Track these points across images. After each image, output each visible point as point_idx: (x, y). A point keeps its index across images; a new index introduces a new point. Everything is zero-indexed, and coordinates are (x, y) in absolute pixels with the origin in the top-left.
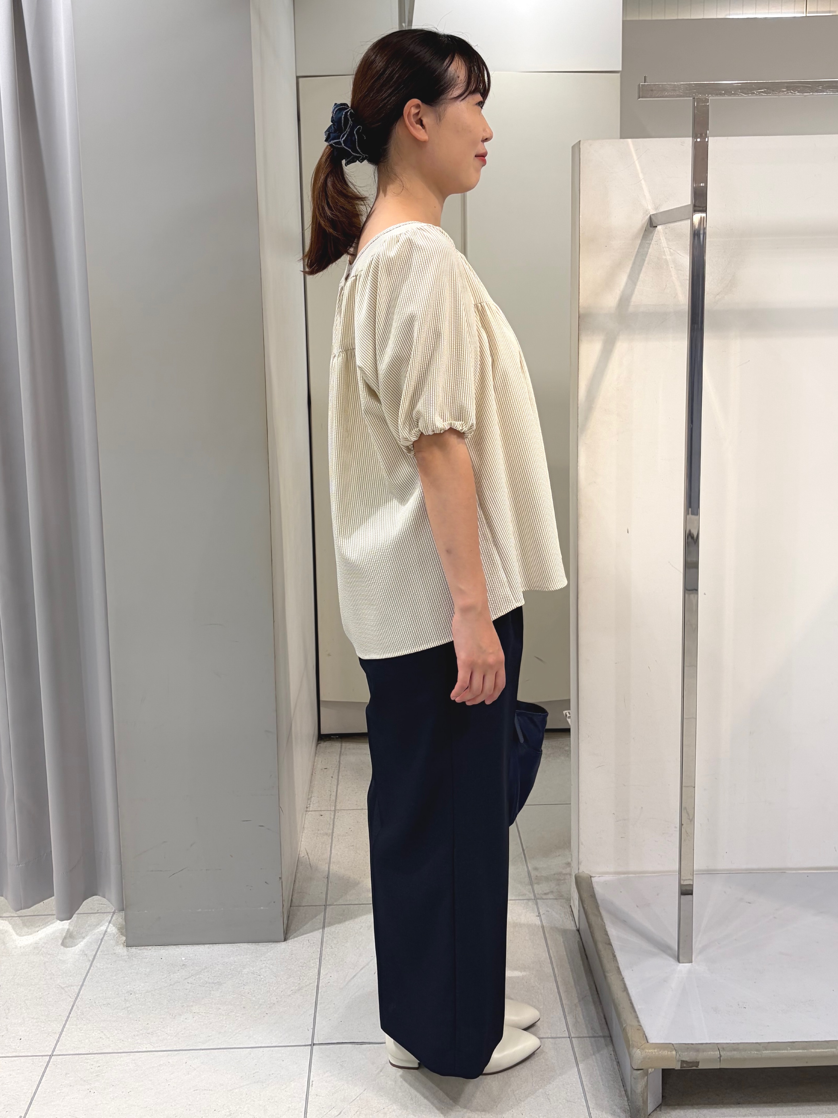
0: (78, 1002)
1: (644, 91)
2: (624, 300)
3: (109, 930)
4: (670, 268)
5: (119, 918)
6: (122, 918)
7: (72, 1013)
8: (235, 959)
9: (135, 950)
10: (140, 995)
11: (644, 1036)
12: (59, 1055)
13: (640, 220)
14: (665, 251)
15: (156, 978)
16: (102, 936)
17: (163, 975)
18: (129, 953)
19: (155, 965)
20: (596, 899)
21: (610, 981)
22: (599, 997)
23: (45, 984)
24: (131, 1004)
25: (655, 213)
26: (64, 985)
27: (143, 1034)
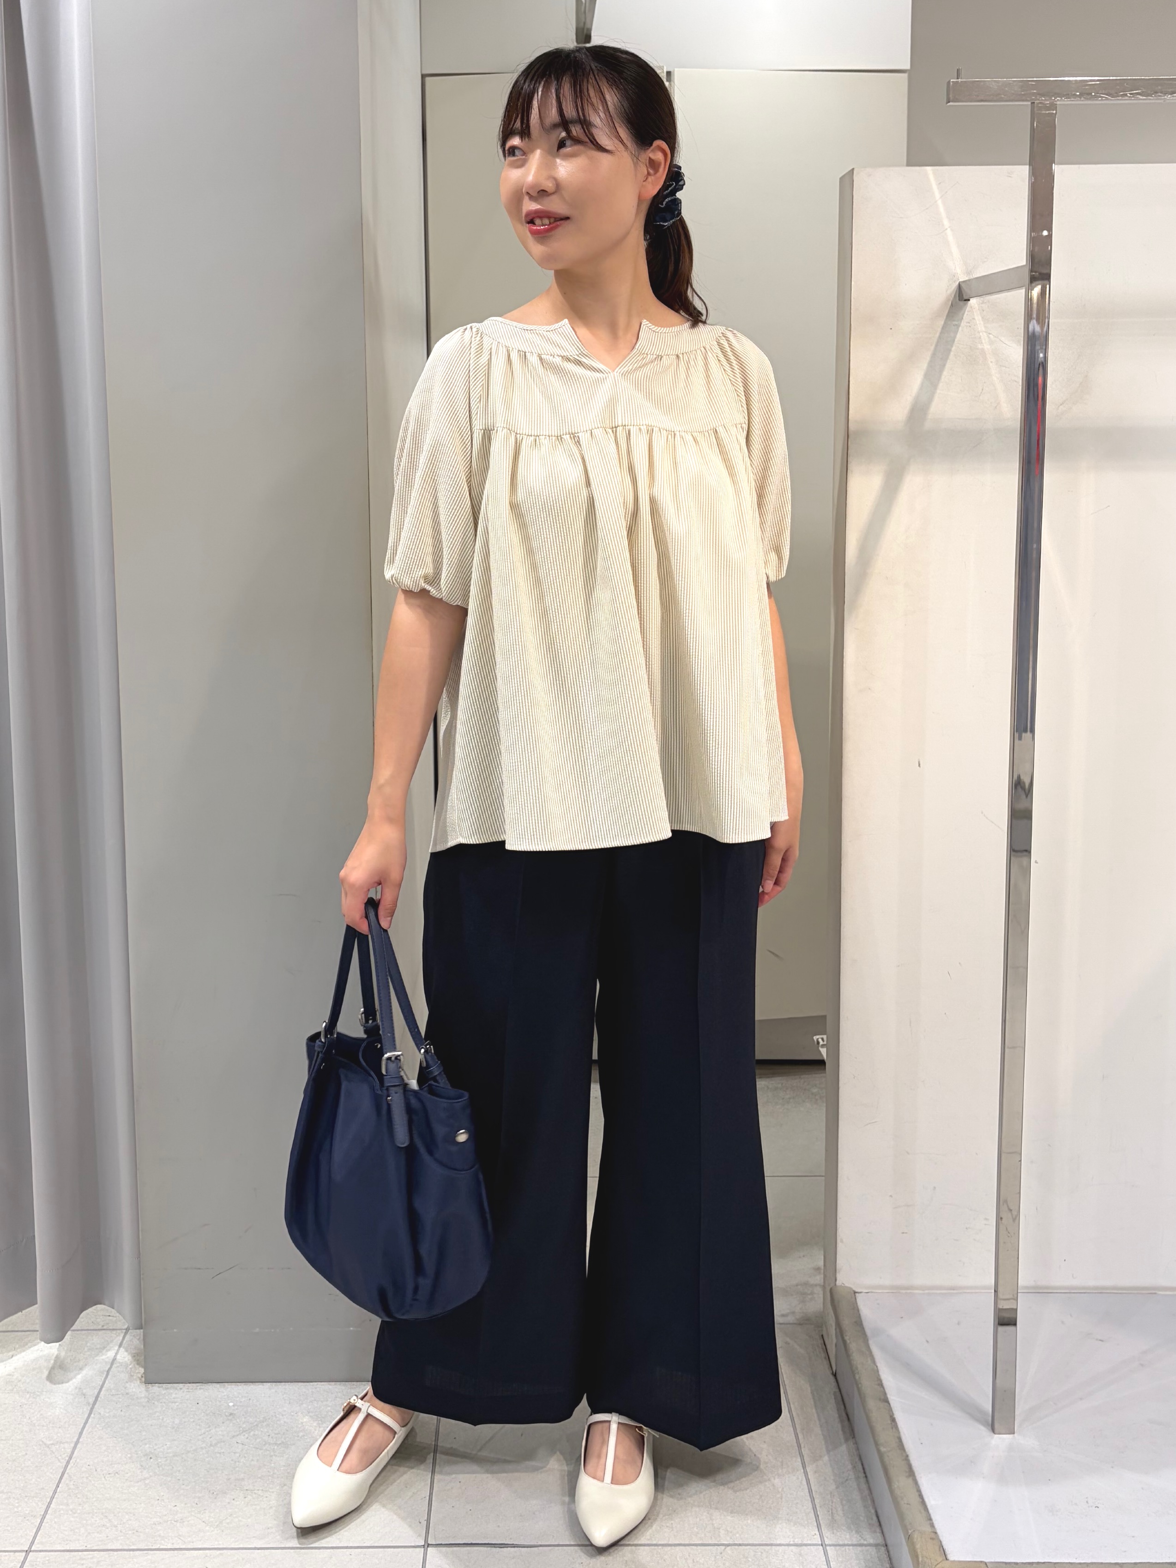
0: (70, 1469)
1: (954, 93)
2: (918, 411)
3: (118, 1357)
4: (989, 362)
5: (135, 1339)
6: (139, 1339)
7: (60, 1486)
8: (310, 1407)
9: (158, 1389)
10: (165, 1459)
11: (942, 1548)
12: (40, 1551)
13: (944, 290)
14: (982, 338)
15: (188, 1435)
16: (109, 1366)
17: (199, 1430)
18: (149, 1394)
19: (188, 1413)
20: (863, 1328)
21: (886, 1459)
22: (867, 1482)
23: (21, 1439)
24: (151, 1474)
25: (967, 279)
26: (50, 1440)
27: (168, 1521)
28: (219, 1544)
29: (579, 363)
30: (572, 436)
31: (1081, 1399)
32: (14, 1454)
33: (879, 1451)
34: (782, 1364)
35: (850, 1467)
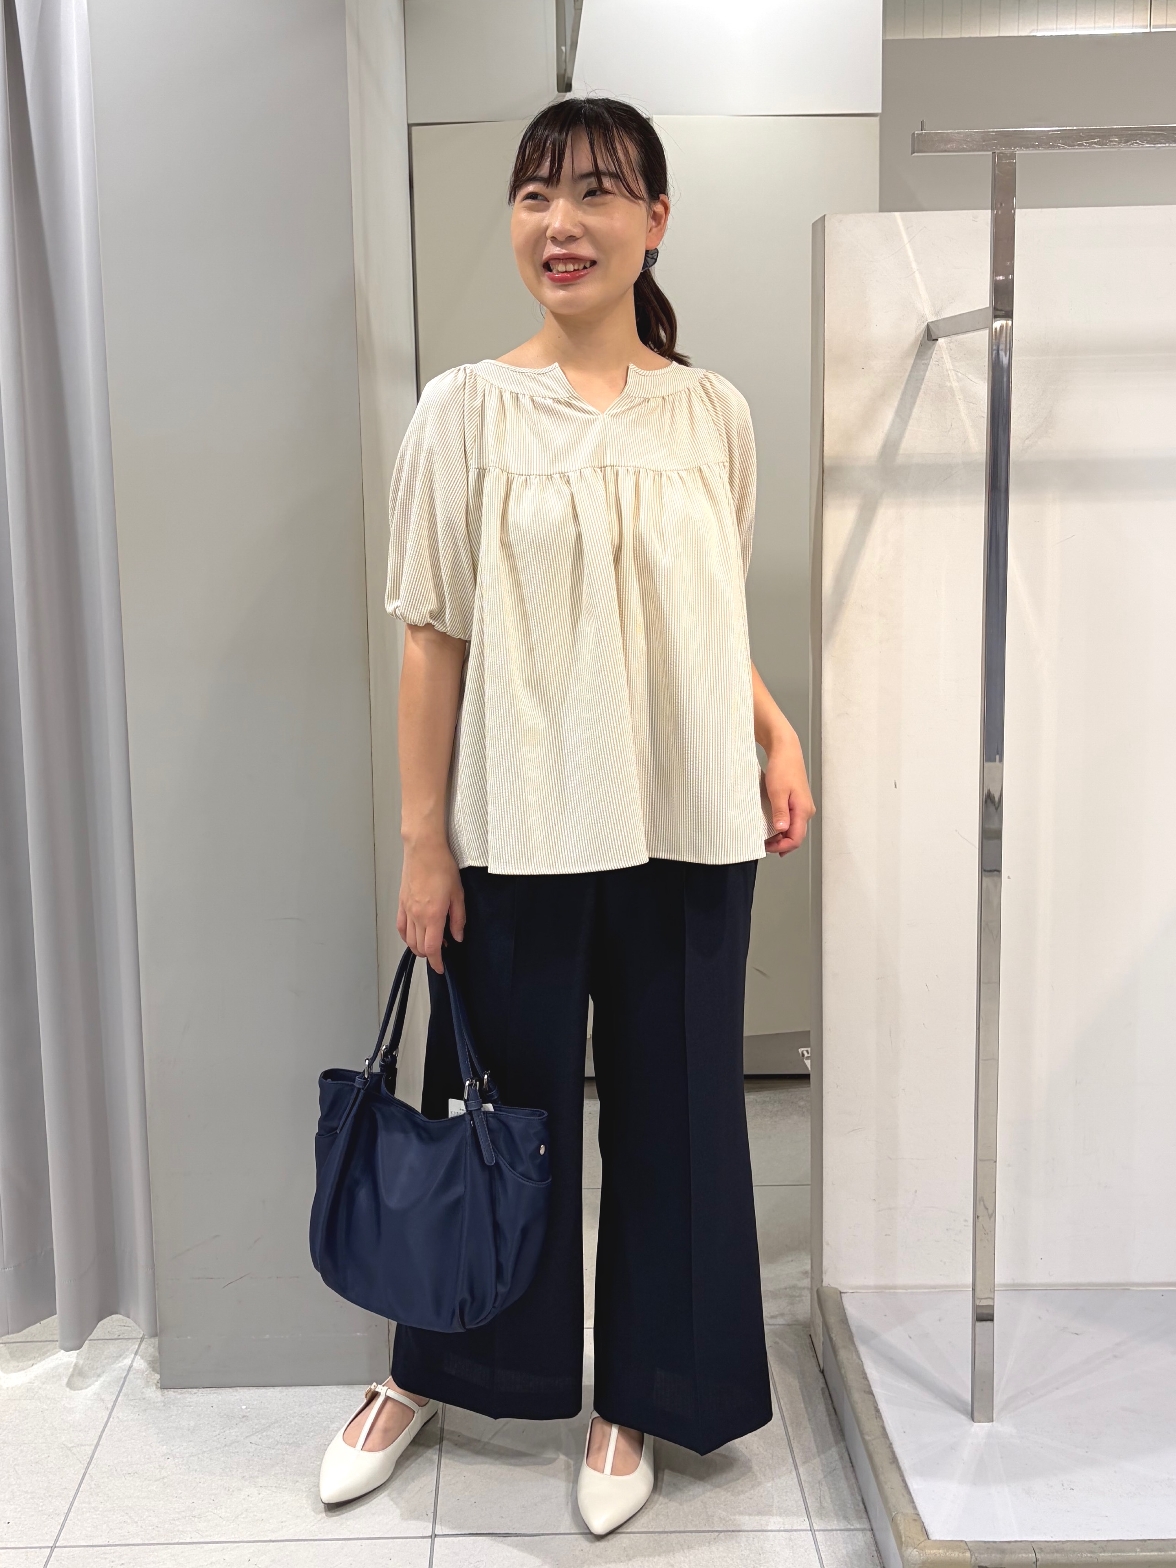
0: (91, 1469)
1: (920, 144)
2: (890, 448)
3: (135, 1364)
4: (958, 399)
5: (150, 1347)
6: (153, 1347)
7: (82, 1485)
9: (174, 1394)
10: (182, 1459)
11: (924, 1529)
12: (65, 1547)
13: (913, 330)
14: (950, 376)
15: (204, 1436)
16: (126, 1373)
17: (214, 1431)
18: (165, 1399)
19: (202, 1416)
20: (849, 1326)
21: (871, 1448)
22: (854, 1471)
23: (44, 1443)
24: (169, 1473)
25: (935, 319)
26: (71, 1443)
27: (186, 1516)
28: (235, 1538)
29: (569, 405)
30: (562, 475)
31: (1057, 1389)
32: (37, 1456)
33: (863, 1439)
34: (771, 1363)
35: (837, 1457)
